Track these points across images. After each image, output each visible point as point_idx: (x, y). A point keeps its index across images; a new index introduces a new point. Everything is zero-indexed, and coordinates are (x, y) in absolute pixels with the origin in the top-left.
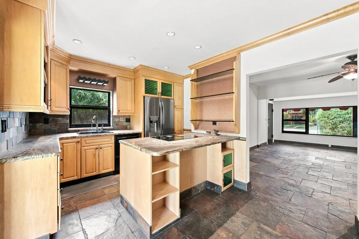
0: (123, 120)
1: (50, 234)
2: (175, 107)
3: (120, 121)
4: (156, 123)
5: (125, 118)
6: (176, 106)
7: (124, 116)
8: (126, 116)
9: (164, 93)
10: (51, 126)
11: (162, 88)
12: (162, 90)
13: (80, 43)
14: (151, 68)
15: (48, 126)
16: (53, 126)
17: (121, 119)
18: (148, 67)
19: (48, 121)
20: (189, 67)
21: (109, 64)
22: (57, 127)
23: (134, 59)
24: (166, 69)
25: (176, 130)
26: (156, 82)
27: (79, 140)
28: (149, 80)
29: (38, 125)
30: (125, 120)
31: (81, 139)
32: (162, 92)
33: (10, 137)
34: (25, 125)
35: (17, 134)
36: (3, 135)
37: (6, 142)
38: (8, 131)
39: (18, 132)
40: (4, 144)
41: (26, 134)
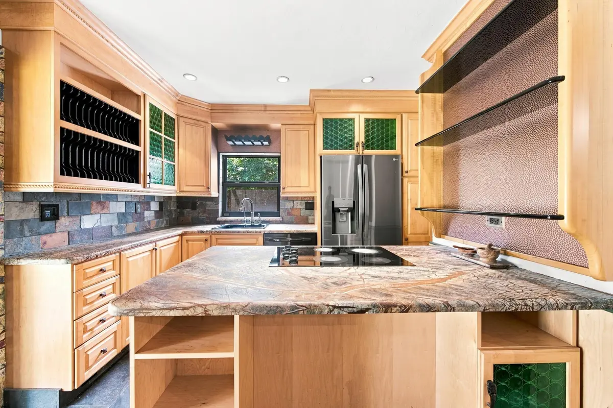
0: (300, 205)
1: (62, 389)
2: (405, 175)
3: (295, 207)
4: (350, 213)
5: (303, 202)
6: (407, 172)
7: (302, 198)
8: (305, 197)
9: (372, 144)
10: (199, 213)
11: (367, 131)
12: (367, 136)
13: (194, 78)
14: (334, 91)
15: (195, 214)
16: (201, 214)
17: (298, 203)
18: (329, 91)
19: (196, 205)
20: (423, 57)
21: (265, 106)
22: (205, 215)
23: (286, 80)
24: (367, 83)
25: (409, 233)
26: (352, 120)
27: (208, 237)
28: (331, 120)
29: (185, 211)
30: (304, 205)
31: (211, 236)
32: (367, 141)
33: (82, 227)
34: (155, 211)
35: (116, 223)
36: (48, 225)
37: (66, 234)
38: (71, 219)
39: (120, 221)
40: (53, 237)
41: (162, 223)
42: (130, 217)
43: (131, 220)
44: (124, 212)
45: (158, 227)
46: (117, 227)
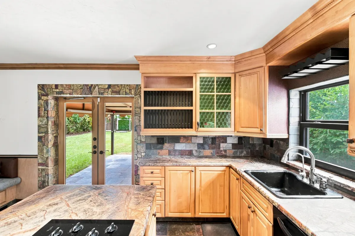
33: (175, 149)
34: (233, 144)
35: (196, 148)
36: (160, 146)
37: (168, 151)
38: (169, 144)
39: (199, 148)
40: (162, 151)
41: (242, 152)
42: (207, 146)
43: (208, 148)
44: (202, 143)
45: (236, 155)
46: (196, 151)
